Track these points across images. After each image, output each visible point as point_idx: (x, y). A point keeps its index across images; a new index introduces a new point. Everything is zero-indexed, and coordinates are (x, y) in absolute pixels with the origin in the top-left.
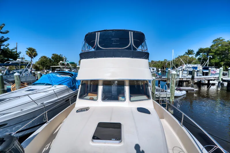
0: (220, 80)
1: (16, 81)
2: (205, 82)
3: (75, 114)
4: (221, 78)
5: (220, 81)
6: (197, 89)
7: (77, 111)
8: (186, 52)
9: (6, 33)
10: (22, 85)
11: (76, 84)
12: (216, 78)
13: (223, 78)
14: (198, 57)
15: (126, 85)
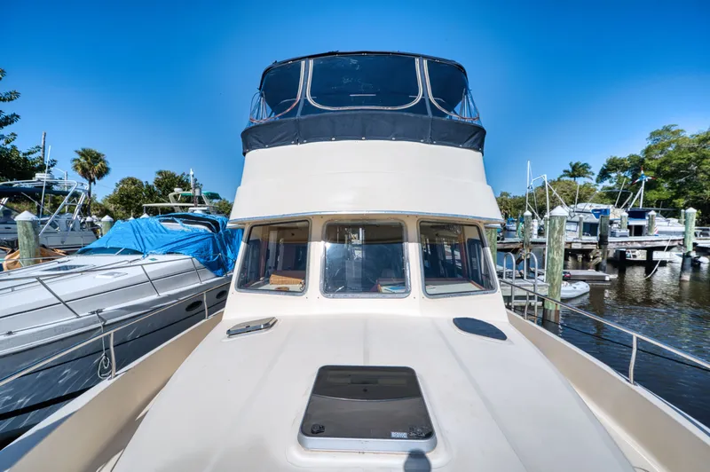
0: (690, 248)
1: (22, 240)
2: (635, 256)
3: (224, 341)
4: (691, 243)
5: (689, 252)
6: (614, 276)
7: (230, 333)
8: (566, 169)
9: (10, 100)
10: (43, 253)
11: (226, 254)
12: (676, 243)
13: (697, 242)
14: (607, 183)
15: (410, 239)
